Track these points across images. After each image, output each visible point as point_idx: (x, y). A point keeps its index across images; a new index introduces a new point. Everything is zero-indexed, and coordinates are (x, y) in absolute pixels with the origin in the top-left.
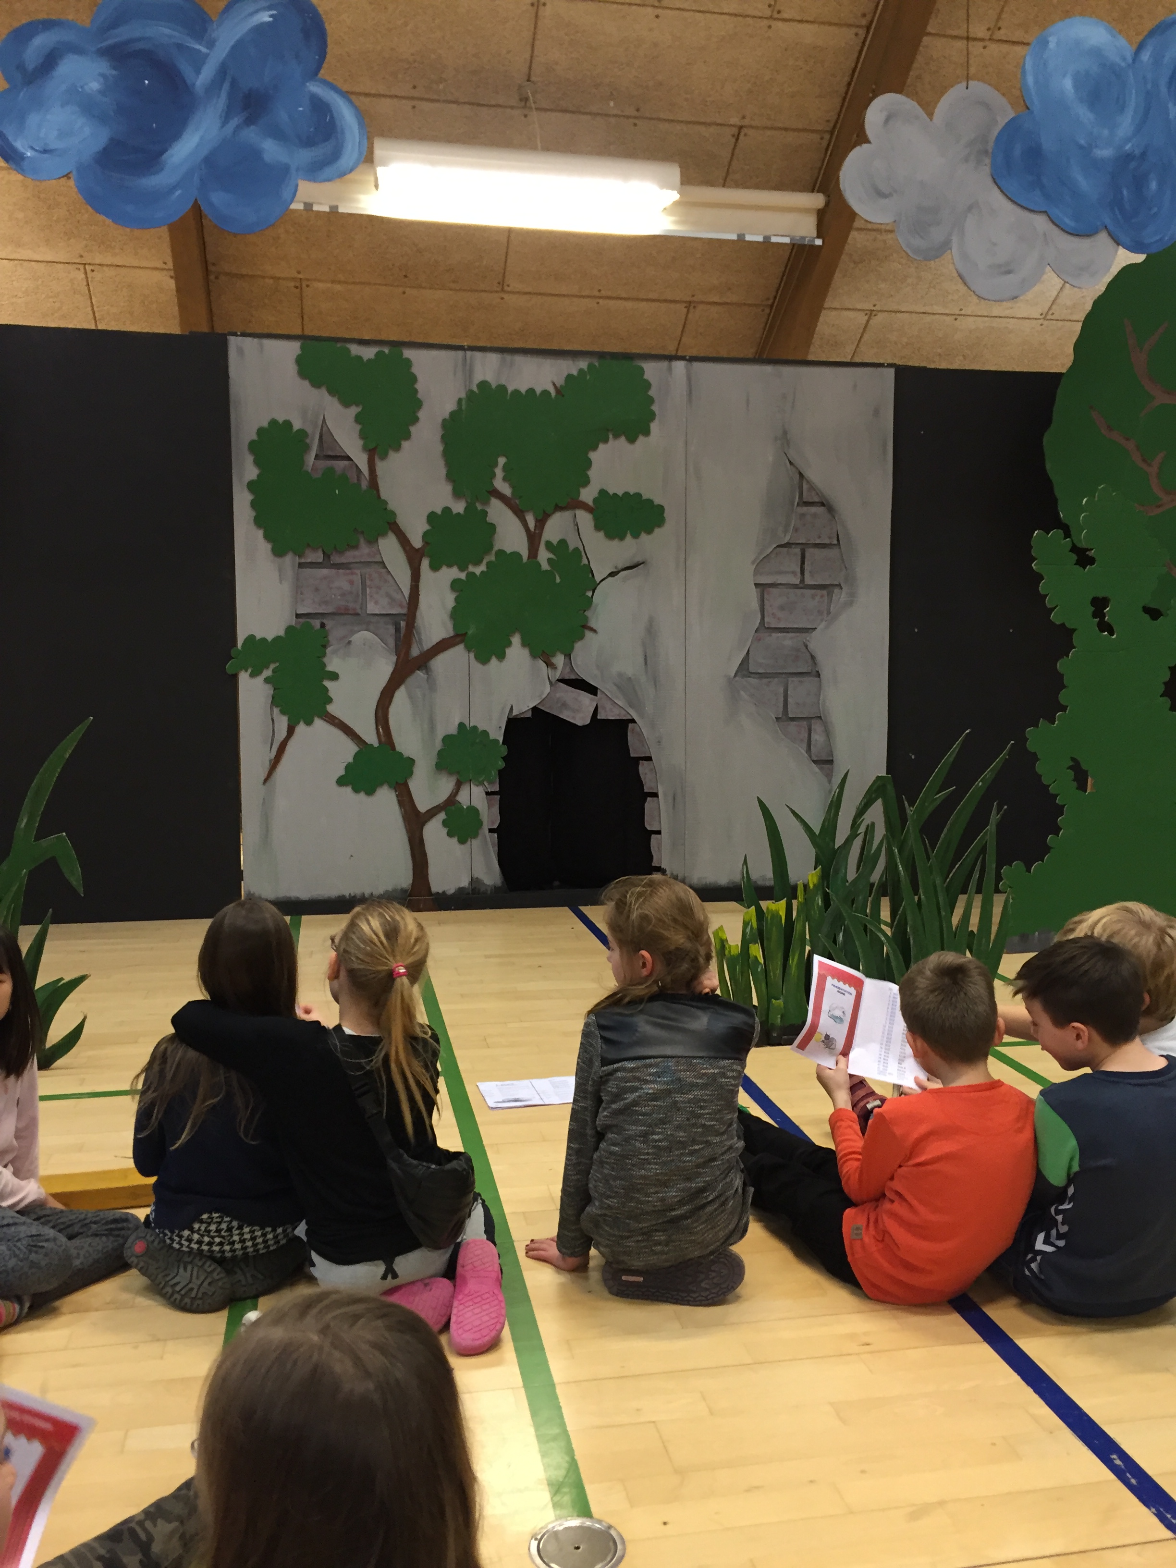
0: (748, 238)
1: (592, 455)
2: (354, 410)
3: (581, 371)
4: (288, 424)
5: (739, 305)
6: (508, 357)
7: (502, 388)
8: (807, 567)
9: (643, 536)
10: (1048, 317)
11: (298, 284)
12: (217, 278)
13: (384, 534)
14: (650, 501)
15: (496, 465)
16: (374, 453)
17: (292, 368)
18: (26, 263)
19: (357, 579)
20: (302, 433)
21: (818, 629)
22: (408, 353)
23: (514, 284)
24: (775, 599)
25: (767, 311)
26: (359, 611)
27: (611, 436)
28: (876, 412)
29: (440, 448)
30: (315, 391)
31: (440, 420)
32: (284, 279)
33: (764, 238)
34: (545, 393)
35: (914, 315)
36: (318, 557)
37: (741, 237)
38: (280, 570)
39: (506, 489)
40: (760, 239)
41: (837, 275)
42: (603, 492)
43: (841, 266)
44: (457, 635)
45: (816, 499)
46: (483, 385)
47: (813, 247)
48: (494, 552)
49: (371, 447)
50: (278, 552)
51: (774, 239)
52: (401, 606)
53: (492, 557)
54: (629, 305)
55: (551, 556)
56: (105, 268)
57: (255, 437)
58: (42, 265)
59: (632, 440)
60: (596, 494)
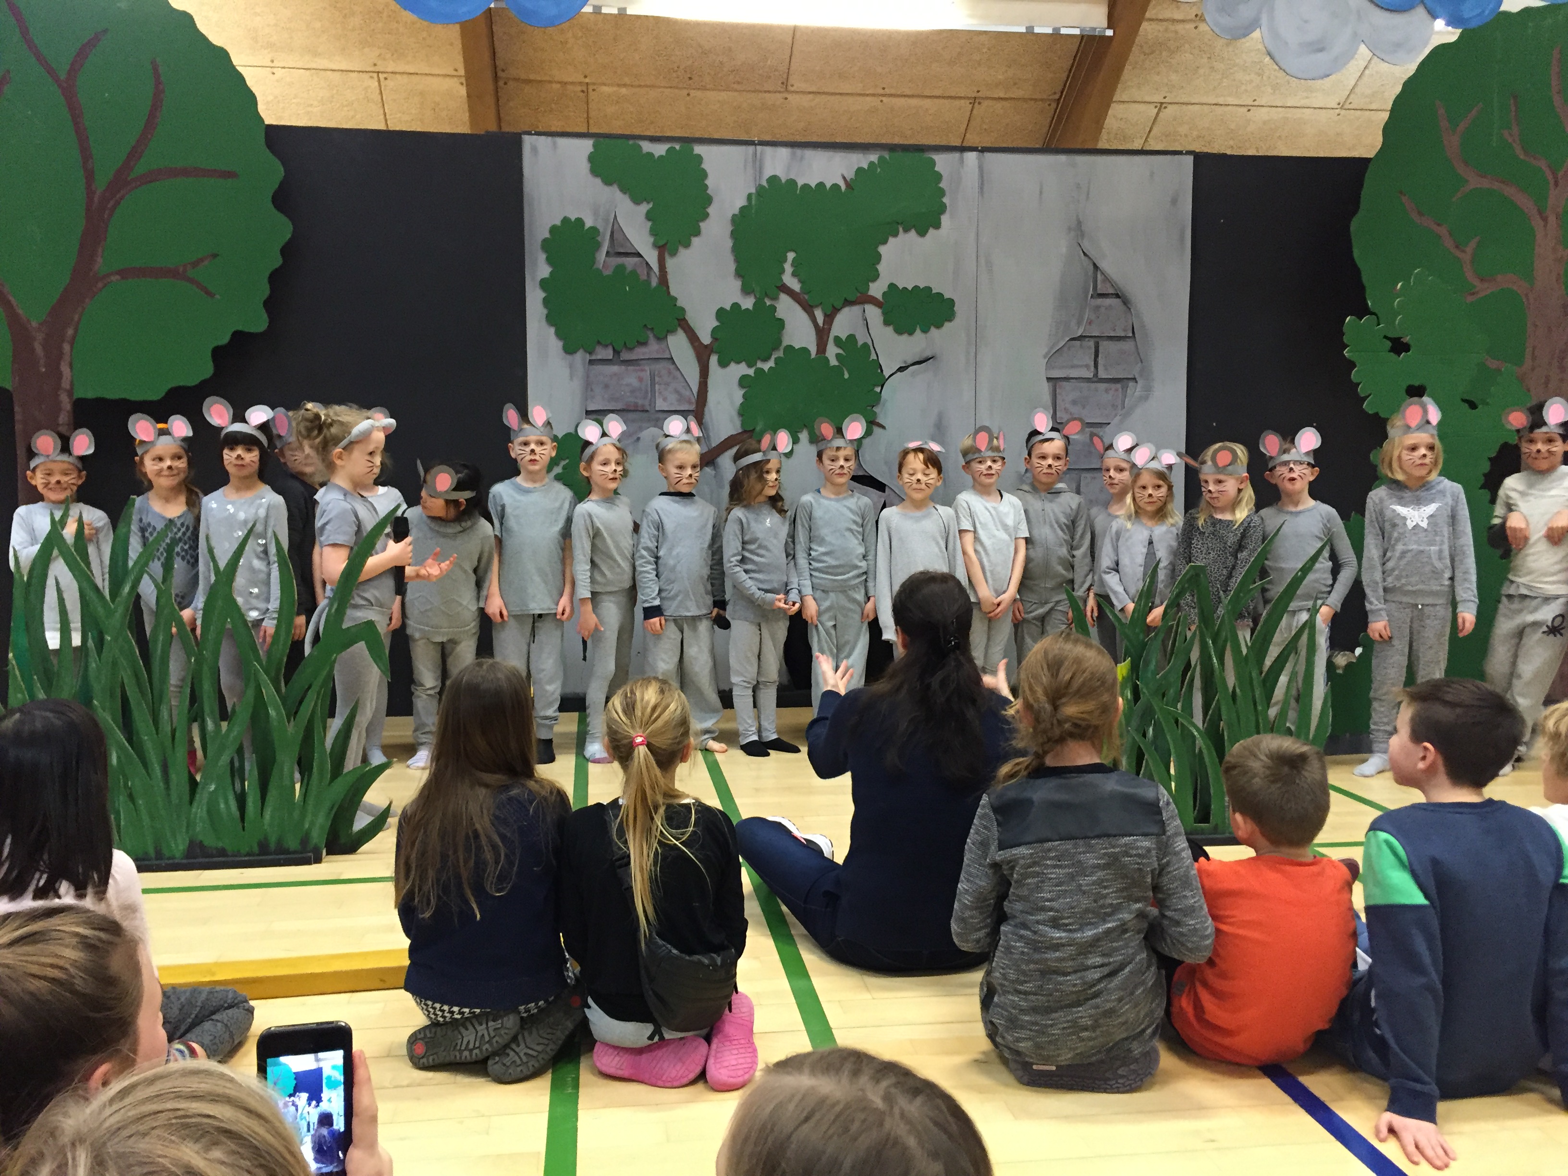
0: (1037, 30)
1: (882, 249)
2: (645, 207)
3: (871, 164)
4: (580, 222)
5: (1025, 100)
6: (798, 152)
7: (792, 182)
8: (1101, 360)
9: (933, 330)
10: (1346, 106)
11: (584, 89)
12: (505, 83)
13: (672, 331)
14: (940, 295)
15: (785, 260)
16: (664, 249)
17: (584, 166)
18: (322, 72)
19: (646, 375)
20: (594, 230)
21: (1113, 423)
22: (698, 149)
23: (797, 84)
24: (1068, 394)
25: (1054, 105)
26: (648, 408)
27: (901, 229)
28: (1174, 201)
29: (729, 243)
30: (607, 189)
31: (729, 216)
32: (572, 83)
33: (1054, 29)
34: (836, 186)
35: (1205, 107)
36: (608, 354)
37: (1030, 29)
38: (571, 366)
39: (795, 285)
40: (1049, 31)
41: (1128, 67)
42: (892, 286)
43: (1131, 58)
44: (745, 432)
45: (1111, 291)
46: (773, 179)
47: (1103, 38)
48: (782, 348)
49: (661, 243)
50: (569, 350)
51: (1064, 31)
52: (690, 403)
53: (780, 353)
54: (914, 102)
55: (840, 351)
56: (398, 76)
57: (547, 235)
58: (338, 74)
59: (922, 233)
60: (885, 289)
